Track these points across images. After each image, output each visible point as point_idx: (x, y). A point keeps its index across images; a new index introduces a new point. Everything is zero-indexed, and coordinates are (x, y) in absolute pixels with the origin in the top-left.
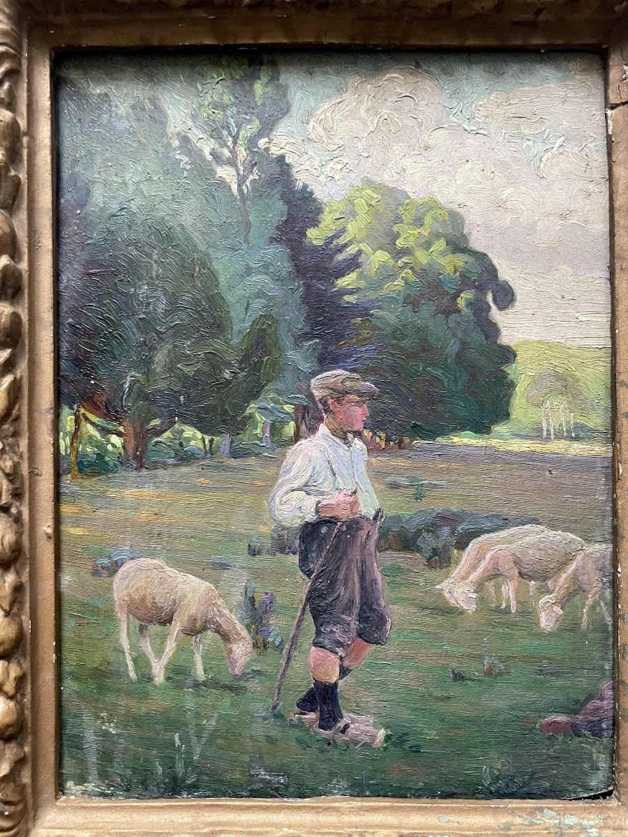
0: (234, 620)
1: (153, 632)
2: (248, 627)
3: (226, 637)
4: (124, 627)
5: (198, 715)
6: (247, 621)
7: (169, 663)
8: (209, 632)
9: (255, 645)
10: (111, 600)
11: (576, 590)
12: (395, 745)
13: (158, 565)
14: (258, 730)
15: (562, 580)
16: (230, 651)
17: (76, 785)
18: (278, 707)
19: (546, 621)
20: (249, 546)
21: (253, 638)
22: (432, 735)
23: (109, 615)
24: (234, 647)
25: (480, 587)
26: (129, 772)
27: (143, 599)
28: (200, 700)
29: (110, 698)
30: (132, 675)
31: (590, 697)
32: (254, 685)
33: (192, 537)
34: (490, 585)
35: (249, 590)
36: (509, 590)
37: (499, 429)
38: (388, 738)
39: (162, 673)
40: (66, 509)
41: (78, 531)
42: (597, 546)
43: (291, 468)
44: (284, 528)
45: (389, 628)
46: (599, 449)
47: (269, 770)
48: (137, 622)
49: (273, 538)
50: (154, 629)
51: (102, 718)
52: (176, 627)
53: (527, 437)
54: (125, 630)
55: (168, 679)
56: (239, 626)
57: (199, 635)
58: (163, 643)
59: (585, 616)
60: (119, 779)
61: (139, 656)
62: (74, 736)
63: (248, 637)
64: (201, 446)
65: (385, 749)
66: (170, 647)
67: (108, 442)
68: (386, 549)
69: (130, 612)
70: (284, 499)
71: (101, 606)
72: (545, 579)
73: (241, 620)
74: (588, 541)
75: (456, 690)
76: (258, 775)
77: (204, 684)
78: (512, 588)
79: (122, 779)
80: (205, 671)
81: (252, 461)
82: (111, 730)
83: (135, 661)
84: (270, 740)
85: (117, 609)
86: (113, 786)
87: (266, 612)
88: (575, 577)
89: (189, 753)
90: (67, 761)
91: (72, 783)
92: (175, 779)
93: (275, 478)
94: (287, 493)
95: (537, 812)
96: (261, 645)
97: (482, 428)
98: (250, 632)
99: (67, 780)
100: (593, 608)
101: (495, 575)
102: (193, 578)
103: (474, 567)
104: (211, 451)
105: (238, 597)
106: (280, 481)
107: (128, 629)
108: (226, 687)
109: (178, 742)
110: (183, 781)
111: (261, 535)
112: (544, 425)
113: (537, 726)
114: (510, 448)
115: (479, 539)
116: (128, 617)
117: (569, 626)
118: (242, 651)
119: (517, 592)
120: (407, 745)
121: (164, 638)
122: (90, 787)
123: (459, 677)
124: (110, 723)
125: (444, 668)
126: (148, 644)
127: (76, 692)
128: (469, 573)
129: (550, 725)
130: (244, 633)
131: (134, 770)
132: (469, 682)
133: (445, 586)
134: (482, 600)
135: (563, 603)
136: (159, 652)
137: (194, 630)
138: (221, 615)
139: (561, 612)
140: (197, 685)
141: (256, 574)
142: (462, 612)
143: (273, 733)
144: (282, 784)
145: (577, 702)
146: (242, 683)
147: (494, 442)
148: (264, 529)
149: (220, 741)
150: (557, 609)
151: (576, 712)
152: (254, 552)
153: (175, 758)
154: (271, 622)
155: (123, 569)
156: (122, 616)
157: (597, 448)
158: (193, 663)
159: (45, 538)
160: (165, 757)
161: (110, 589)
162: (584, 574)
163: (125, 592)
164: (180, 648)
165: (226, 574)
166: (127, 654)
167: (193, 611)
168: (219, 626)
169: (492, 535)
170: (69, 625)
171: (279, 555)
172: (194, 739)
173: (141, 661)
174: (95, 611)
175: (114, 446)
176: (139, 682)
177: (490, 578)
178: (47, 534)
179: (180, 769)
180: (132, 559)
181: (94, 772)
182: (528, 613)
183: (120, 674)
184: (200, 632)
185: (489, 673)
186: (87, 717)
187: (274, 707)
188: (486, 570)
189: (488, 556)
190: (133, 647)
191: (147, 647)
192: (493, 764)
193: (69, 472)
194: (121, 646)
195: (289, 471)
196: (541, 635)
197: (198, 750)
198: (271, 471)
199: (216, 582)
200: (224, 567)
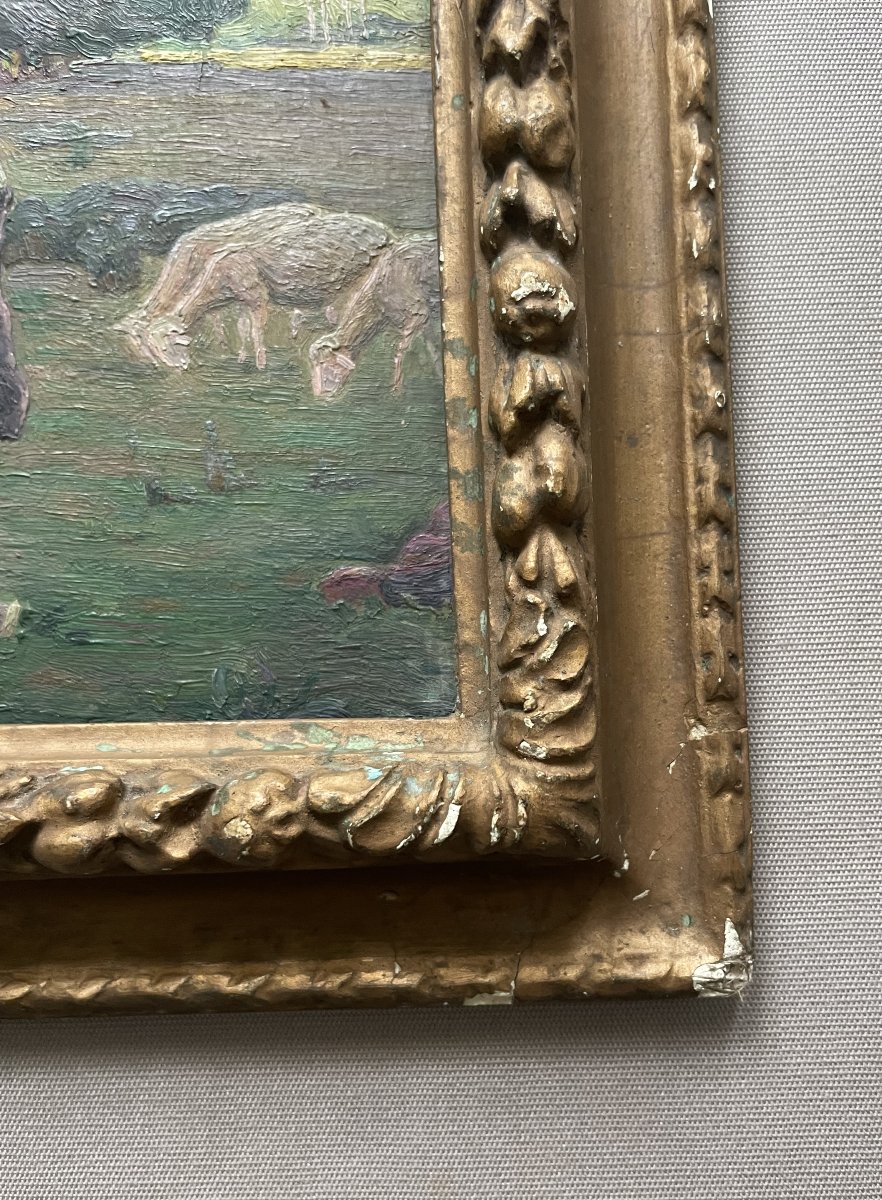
11: (381, 319)
12: (40, 631)
15: (351, 304)
19: (324, 382)
22: (112, 610)
25: (195, 322)
31: (413, 529)
34: (215, 320)
36: (251, 326)
37: (229, 29)
38: (25, 618)
42: (417, 237)
45: (24, 405)
46: (412, 56)
53: (279, 42)
59: (397, 374)
65: (21, 638)
68: (19, 262)
72: (319, 303)
74: (400, 228)
78: (257, 324)
88: (375, 302)
97: (194, 29)
100: (412, 355)
101: (226, 299)
103: (184, 287)
112: (311, 17)
113: (314, 587)
114: (249, 64)
115: (194, 234)
117: (368, 390)
119: (267, 331)
120: (62, 631)
123: (158, 497)
125: (130, 478)
128: (175, 298)
129: (339, 583)
132: (179, 507)
133: (131, 322)
139: (352, 365)
142: (162, 373)
145: (389, 538)
147: (218, 52)
150: (343, 358)
151: (386, 558)
157: (410, 57)
162: (392, 292)
169: (217, 225)
185: (218, 487)
188: (208, 291)
189: (210, 265)
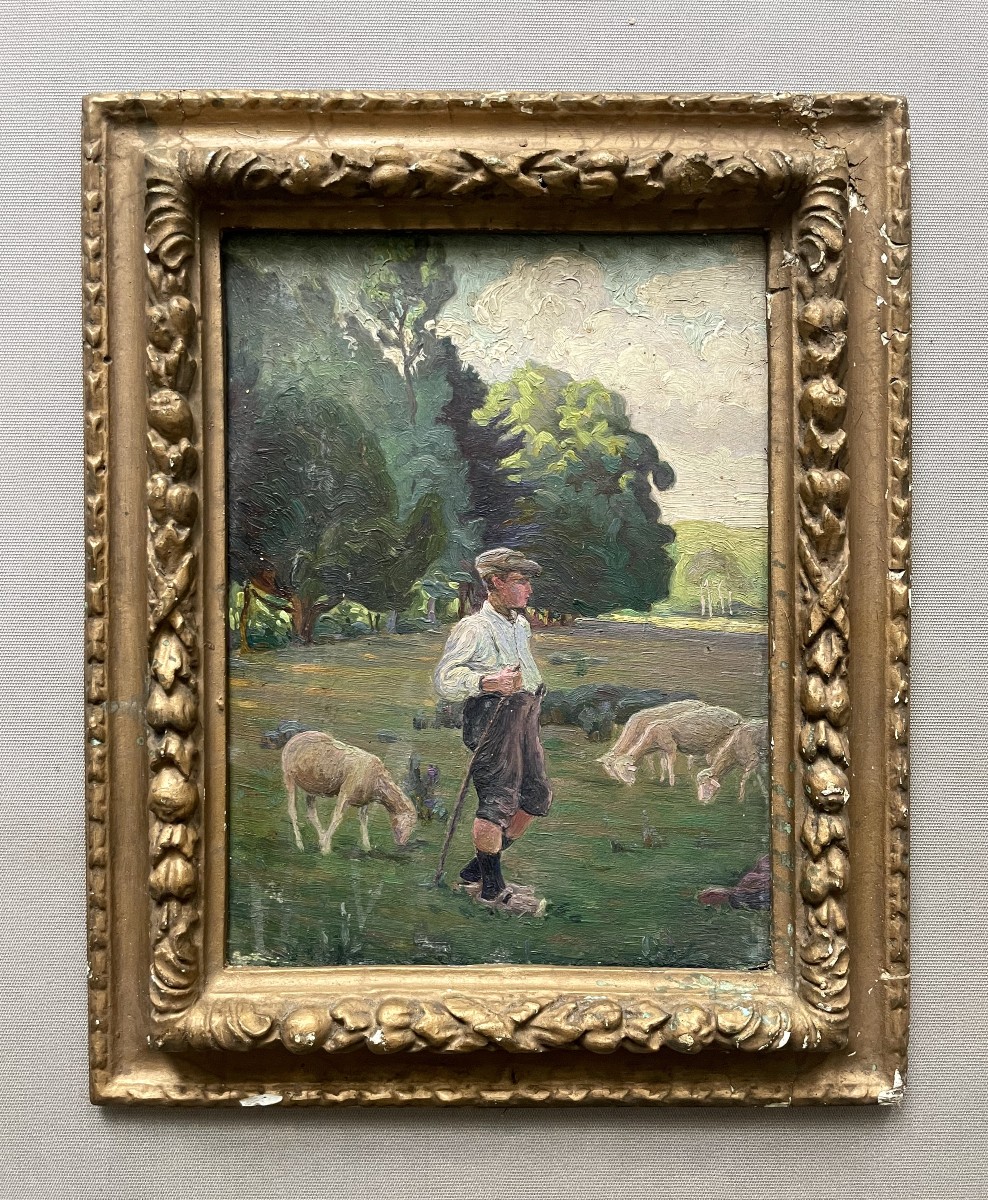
0: (399, 791)
1: (320, 803)
2: (413, 798)
3: (391, 809)
4: (292, 798)
5: (363, 885)
6: (412, 793)
7: (336, 834)
8: (375, 804)
9: (420, 817)
10: (279, 771)
11: (733, 763)
12: (556, 914)
13: (325, 737)
14: (423, 899)
15: (720, 753)
16: (396, 822)
17: (242, 955)
18: (442, 877)
19: (703, 795)
20: (414, 720)
21: (418, 809)
22: (592, 905)
23: (278, 787)
24: (400, 818)
25: (639, 760)
26: (295, 941)
27: (311, 771)
28: (366, 870)
29: (277, 868)
30: (300, 845)
31: (747, 870)
32: (418, 855)
33: (359, 711)
34: (649, 758)
35: (414, 762)
36: (667, 763)
37: (660, 606)
38: (548, 908)
39: (329, 843)
40: (236, 683)
41: (247, 704)
42: (754, 721)
43: (455, 644)
44: (448, 703)
45: (550, 799)
46: (756, 627)
47: (432, 939)
48: (305, 794)
49: (437, 712)
50: (321, 800)
51: (270, 887)
52: (343, 798)
53: (685, 615)
54: (293, 801)
55: (334, 849)
56: (404, 798)
57: (366, 807)
58: (330, 815)
59: (742, 789)
60: (285, 949)
61: (306, 827)
62: (241, 905)
63: (413, 808)
64: (368, 622)
65: (546, 918)
66: (337, 817)
67: (278, 617)
68: (548, 724)
69: (298, 783)
70: (449, 674)
71: (270, 778)
72: (703, 752)
73: (406, 792)
74: (745, 716)
75: (616, 861)
76: (422, 944)
77: (370, 854)
78: (670, 762)
79: (288, 949)
80: (371, 841)
81: (417, 637)
82: (278, 899)
83: (302, 831)
84: (434, 909)
85: (285, 781)
86: (279, 956)
87: (430, 784)
88: (732, 751)
89: (354, 921)
90: (234, 930)
91: (238, 953)
92: (340, 948)
93: (441, 654)
94: (451, 668)
95: (694, 979)
96: (425, 817)
97: (642, 606)
98: (415, 804)
99: (233, 951)
100: (750, 781)
101: (653, 749)
102: (360, 750)
103: (634, 741)
104: (377, 628)
105: (403, 769)
106: (444, 657)
107: (296, 799)
108: (391, 857)
109: (344, 912)
110: (348, 950)
111: (427, 709)
112: (703, 603)
113: (696, 897)
114: (670, 625)
115: (639, 714)
116: (296, 789)
117: (726, 798)
118: (406, 821)
119: (675, 765)
120: (568, 915)
121: (331, 809)
122: (256, 957)
123: (618, 848)
124: (277, 892)
125: (603, 838)
126: (316, 814)
127: (245, 862)
128: (628, 747)
129: (708, 895)
130: (409, 804)
131: (301, 939)
132: (628, 853)
133: (605, 759)
134: (640, 773)
135: (719, 776)
136: (326, 823)
137: (360, 801)
138: (388, 787)
139: (719, 785)
140: (362, 855)
141: (421, 747)
142: (622, 785)
143: (437, 902)
144: (445, 953)
145: (735, 874)
146: (407, 854)
147: (654, 619)
148: (429, 704)
149: (384, 910)
150: (714, 782)
151: (733, 884)
152: (419, 725)
153: (340, 927)
154: (436, 794)
155: (292, 741)
156: (290, 787)
157: (754, 626)
158: (360, 835)
159: (217, 709)
160: (331, 926)
161: (278, 761)
162: (741, 749)
163: (293, 764)
164: (346, 820)
165: (392, 747)
166: (294, 825)
167: (359, 782)
168: (385, 797)
169: (651, 710)
170: (238, 796)
171: (443, 729)
172: (360, 908)
173: (308, 832)
174: (264, 781)
175: (283, 621)
176: (306, 851)
177: (649, 752)
178: (219, 706)
179: (345, 937)
180: (300, 732)
181: (261, 941)
182: (686, 786)
183: (289, 844)
184: (366, 803)
185: (648, 844)
186: (254, 886)
187: (438, 877)
188: (645, 744)
189: (647, 731)
190: (300, 818)
191: (315, 818)
192: (654, 934)
193: (239, 647)
194: (289, 816)
195: (453, 647)
196: (699, 807)
197: (364, 919)
198: (437, 647)
199: (382, 755)
200: (390, 740)
